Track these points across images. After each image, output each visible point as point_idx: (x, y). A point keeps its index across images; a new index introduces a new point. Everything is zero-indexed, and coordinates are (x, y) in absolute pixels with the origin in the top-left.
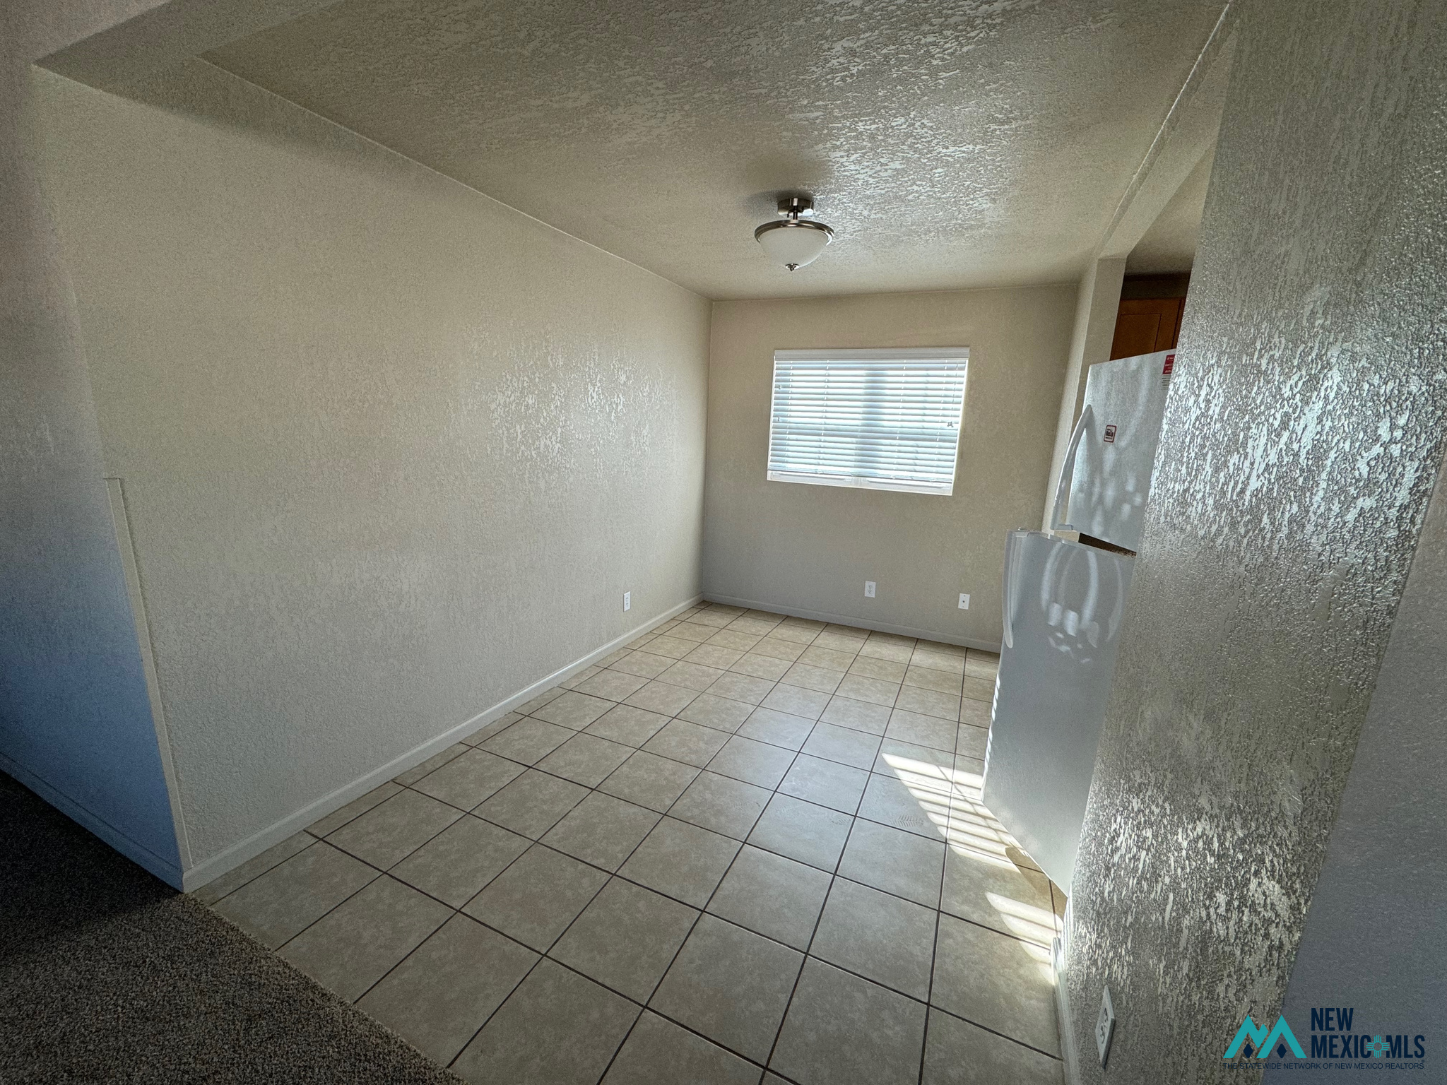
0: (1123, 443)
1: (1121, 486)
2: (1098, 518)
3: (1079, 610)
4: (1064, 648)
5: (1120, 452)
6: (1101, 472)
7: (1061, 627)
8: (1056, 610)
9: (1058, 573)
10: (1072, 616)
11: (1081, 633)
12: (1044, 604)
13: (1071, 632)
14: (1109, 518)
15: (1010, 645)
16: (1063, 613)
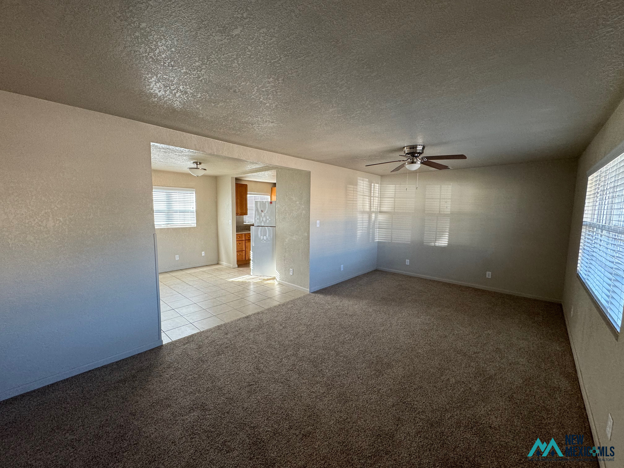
0: (265, 212)
1: (266, 218)
2: (263, 223)
3: (266, 236)
4: (264, 242)
5: (265, 213)
6: (262, 216)
7: (263, 239)
8: (262, 237)
9: (261, 231)
10: (265, 237)
11: (267, 239)
12: (259, 237)
13: (265, 239)
14: (264, 223)
15: (254, 245)
16: (263, 237)
